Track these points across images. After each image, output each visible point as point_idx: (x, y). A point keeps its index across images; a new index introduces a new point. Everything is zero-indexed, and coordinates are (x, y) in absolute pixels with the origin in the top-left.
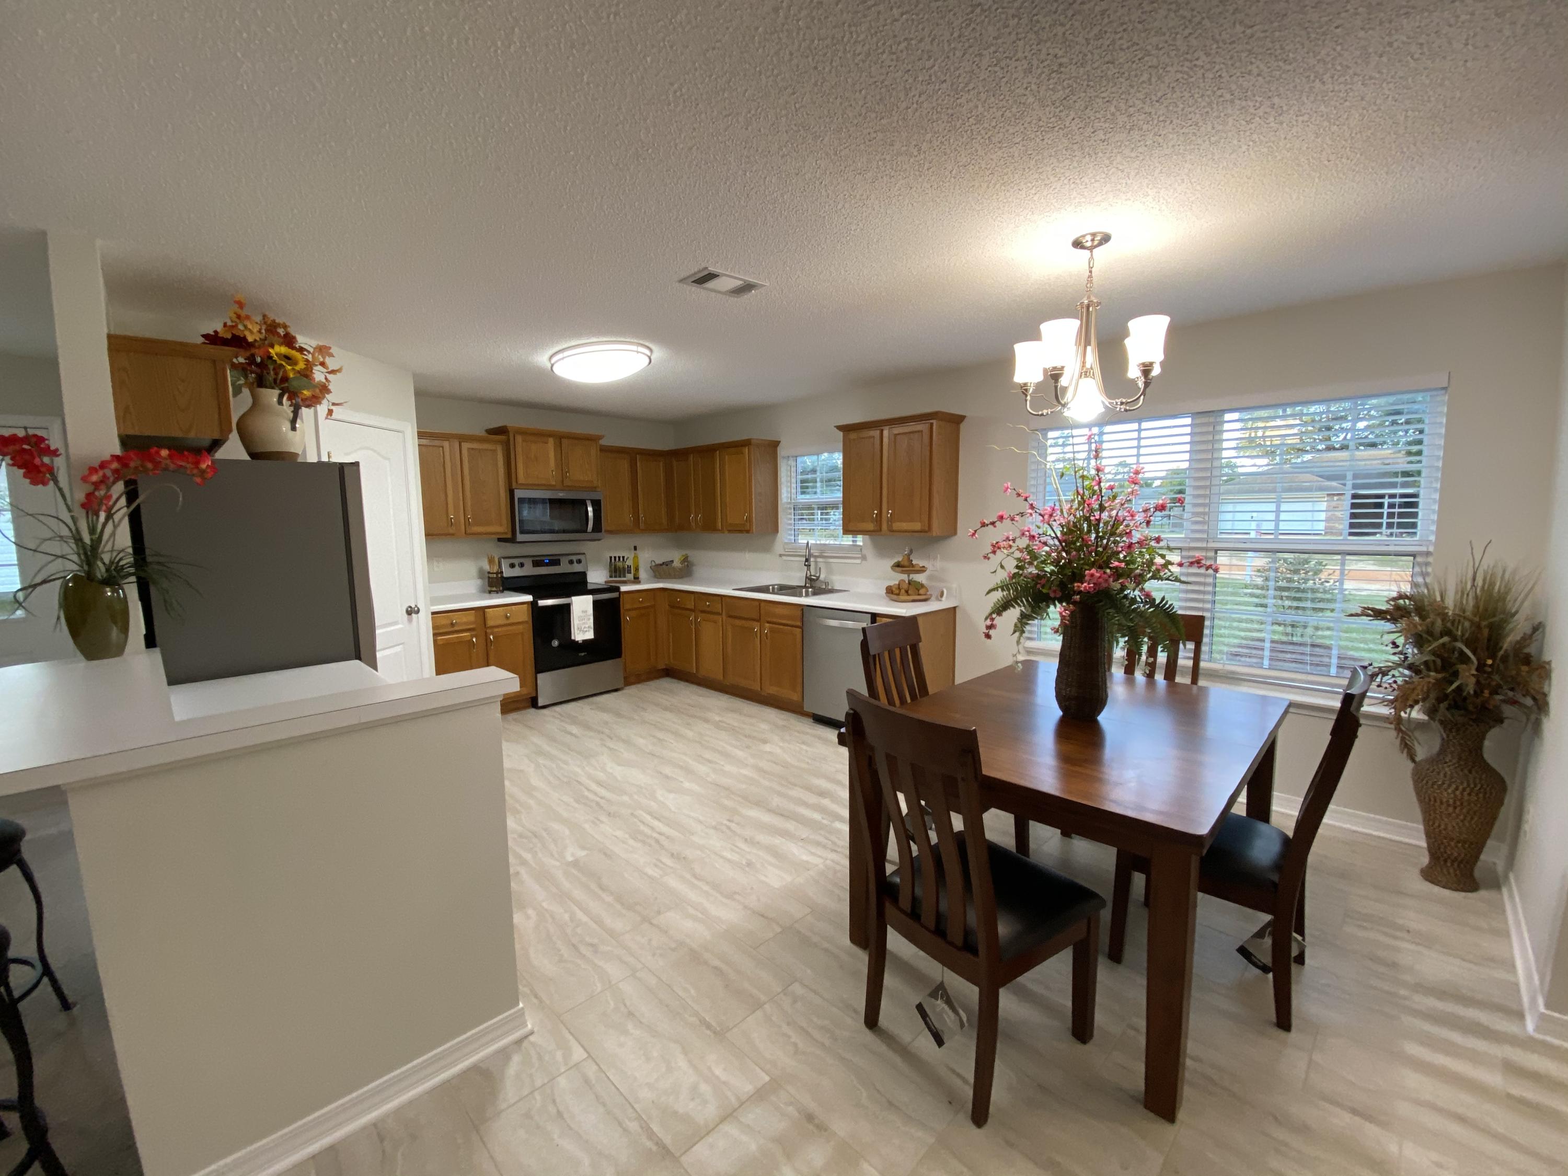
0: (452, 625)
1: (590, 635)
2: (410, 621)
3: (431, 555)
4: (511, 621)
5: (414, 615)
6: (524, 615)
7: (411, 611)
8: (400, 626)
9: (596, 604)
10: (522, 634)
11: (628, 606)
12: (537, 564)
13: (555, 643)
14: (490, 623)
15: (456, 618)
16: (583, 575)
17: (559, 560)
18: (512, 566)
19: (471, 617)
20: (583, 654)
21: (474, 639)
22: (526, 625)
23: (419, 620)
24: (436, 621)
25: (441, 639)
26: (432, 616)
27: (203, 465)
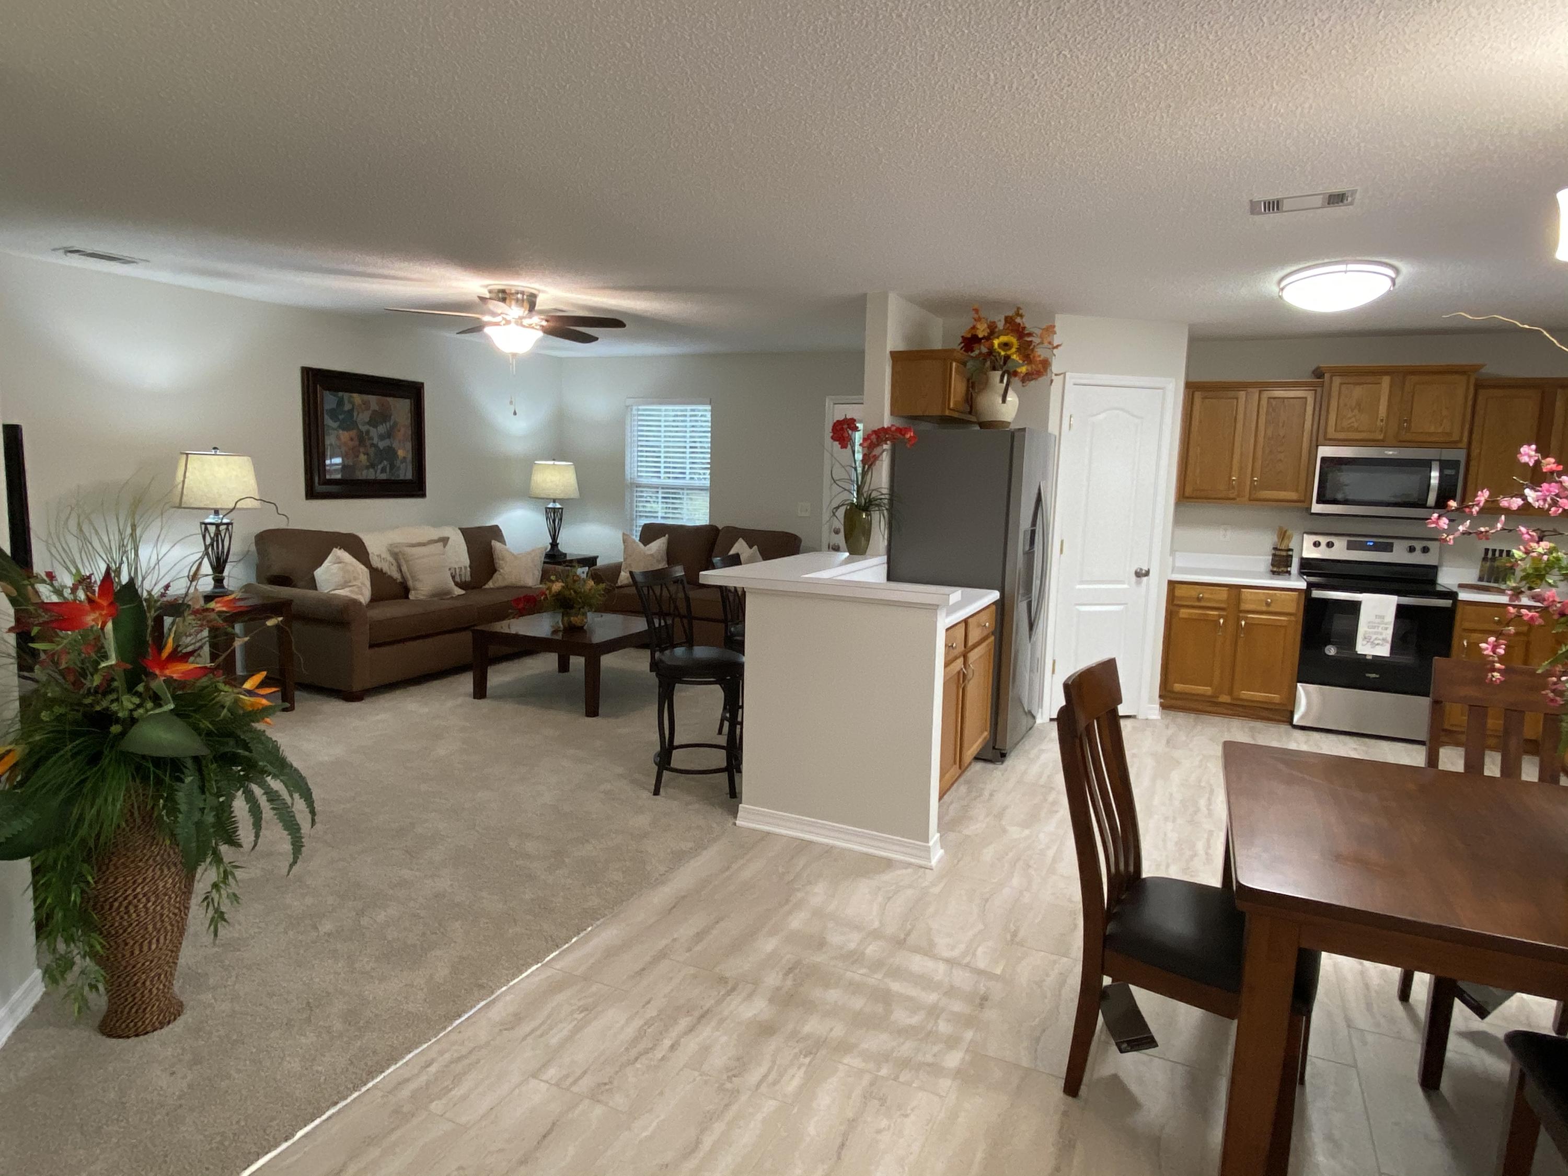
0: (1199, 599)
1: (1384, 651)
2: (1138, 583)
3: (1179, 520)
4: (1271, 609)
5: (1145, 579)
6: (1293, 605)
7: (1140, 574)
8: (1125, 586)
9: (1401, 611)
10: (1285, 627)
11: (1467, 625)
12: (1351, 546)
13: (1331, 651)
14: (1245, 606)
15: (1206, 594)
16: (1434, 569)
17: (1391, 545)
18: (1317, 544)
19: (1223, 594)
20: (1374, 675)
21: (1222, 621)
22: (1293, 618)
23: (1148, 584)
24: (1180, 592)
25: (1184, 613)
26: (1172, 584)
27: (908, 436)
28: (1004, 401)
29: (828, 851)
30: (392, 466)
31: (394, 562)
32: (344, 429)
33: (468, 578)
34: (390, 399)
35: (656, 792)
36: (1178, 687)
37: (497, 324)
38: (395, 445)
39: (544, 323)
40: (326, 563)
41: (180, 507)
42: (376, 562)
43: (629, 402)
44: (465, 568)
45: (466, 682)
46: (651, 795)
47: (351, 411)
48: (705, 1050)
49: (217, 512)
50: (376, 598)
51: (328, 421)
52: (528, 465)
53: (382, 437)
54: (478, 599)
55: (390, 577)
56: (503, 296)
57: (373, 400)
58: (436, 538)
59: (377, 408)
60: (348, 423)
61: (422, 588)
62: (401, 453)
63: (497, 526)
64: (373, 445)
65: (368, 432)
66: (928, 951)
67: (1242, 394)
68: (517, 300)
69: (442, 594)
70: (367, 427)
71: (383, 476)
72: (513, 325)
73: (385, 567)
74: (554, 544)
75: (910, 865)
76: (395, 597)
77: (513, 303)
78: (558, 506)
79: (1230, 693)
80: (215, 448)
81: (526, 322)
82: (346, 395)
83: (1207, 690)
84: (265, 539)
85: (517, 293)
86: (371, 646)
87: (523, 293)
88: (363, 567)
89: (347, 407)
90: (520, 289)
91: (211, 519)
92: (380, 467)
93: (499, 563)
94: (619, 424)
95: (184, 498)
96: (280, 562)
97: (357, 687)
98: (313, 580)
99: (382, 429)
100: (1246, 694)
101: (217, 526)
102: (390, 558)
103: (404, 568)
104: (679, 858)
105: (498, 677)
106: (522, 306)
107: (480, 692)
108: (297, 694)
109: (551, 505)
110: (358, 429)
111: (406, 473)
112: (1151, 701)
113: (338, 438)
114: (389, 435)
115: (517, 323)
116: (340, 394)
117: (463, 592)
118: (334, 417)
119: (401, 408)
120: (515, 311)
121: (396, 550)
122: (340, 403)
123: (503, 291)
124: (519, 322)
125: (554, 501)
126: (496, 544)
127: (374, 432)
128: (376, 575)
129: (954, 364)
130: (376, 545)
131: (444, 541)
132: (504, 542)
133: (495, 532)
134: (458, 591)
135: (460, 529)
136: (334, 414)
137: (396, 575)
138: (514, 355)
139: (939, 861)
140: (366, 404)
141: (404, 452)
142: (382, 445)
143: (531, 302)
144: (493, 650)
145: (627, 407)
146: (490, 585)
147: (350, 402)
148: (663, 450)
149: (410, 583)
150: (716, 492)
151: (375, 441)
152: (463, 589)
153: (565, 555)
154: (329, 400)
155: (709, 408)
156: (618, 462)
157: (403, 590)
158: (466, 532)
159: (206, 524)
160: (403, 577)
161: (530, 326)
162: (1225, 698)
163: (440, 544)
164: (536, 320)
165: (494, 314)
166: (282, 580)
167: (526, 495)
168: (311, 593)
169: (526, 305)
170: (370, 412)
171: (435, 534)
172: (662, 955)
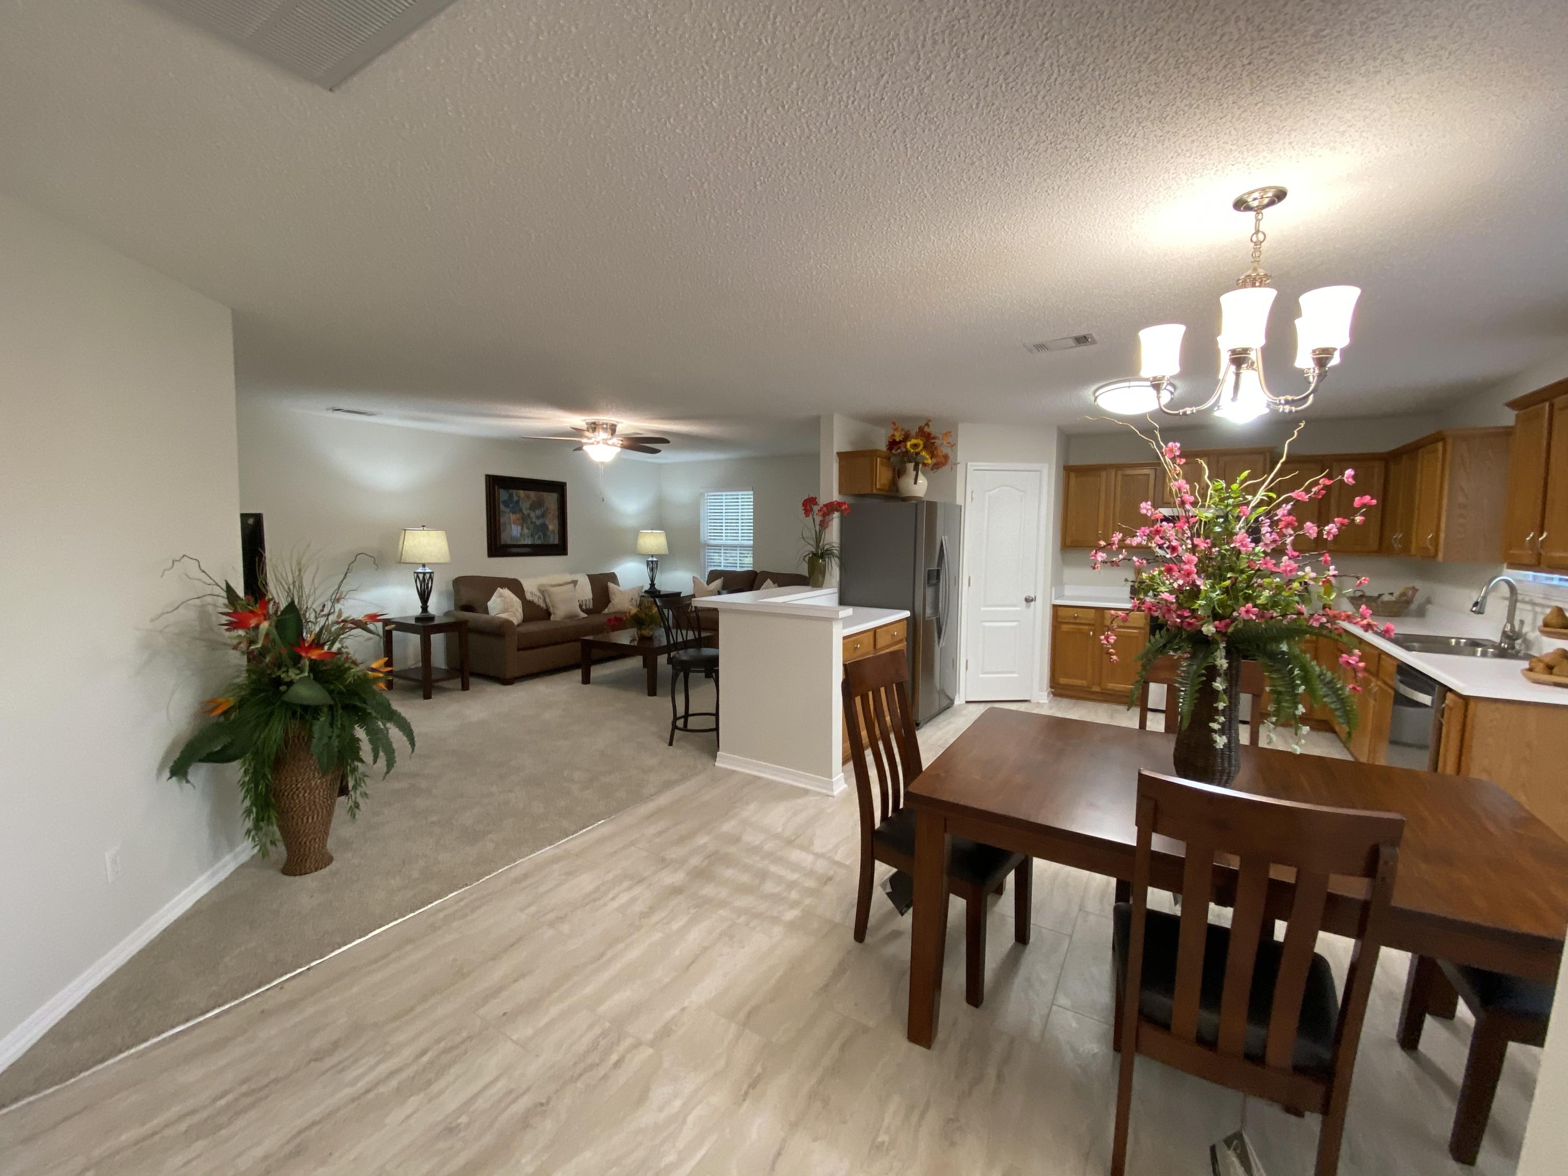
0: (1075, 618)
2: (1028, 607)
5: (1033, 603)
7: (1028, 600)
8: (1019, 609)
10: (1137, 637)
14: (1107, 622)
15: (1079, 613)
19: (1092, 614)
21: (1091, 633)
22: (1143, 631)
23: (1035, 606)
24: (1062, 612)
25: (1065, 628)
26: (1055, 607)
27: (843, 508)
28: (916, 483)
29: (770, 783)
30: (545, 535)
31: (541, 596)
32: (513, 513)
33: (591, 607)
34: (545, 494)
35: (671, 744)
36: (1063, 681)
37: (592, 444)
38: (547, 523)
39: (621, 442)
40: (493, 598)
41: (400, 563)
42: (529, 597)
43: (702, 491)
44: (589, 600)
45: (577, 675)
46: (667, 745)
47: (517, 502)
48: (633, 900)
49: (424, 566)
50: (526, 619)
51: (502, 507)
52: (636, 533)
53: (538, 517)
54: (597, 619)
55: (539, 606)
56: (594, 427)
57: (532, 494)
58: (570, 580)
59: (535, 499)
60: (516, 508)
61: (559, 613)
62: (551, 527)
63: (614, 573)
64: (532, 522)
65: (529, 515)
66: (806, 848)
67: (1104, 474)
68: (603, 428)
69: (572, 617)
70: (528, 511)
71: (539, 542)
72: (601, 444)
73: (536, 600)
74: (652, 585)
75: (819, 794)
76: (543, 619)
77: (601, 430)
78: (655, 559)
79: (1099, 684)
80: (423, 526)
81: (610, 442)
82: (514, 492)
83: (1084, 683)
84: (459, 582)
85: (603, 424)
86: (518, 650)
87: (607, 424)
88: (518, 599)
89: (515, 498)
90: (605, 421)
91: (420, 570)
92: (537, 536)
93: (612, 597)
94: (696, 506)
95: (403, 557)
96: (468, 595)
97: (509, 675)
98: (487, 608)
99: (538, 512)
100: (1111, 686)
101: (424, 574)
102: (538, 594)
103: (548, 600)
104: (668, 785)
105: (597, 672)
106: (606, 432)
107: (586, 680)
108: (471, 680)
109: (650, 559)
110: (523, 513)
111: (554, 540)
112: (1041, 690)
113: (509, 518)
114: (543, 516)
115: (604, 443)
116: (511, 491)
117: (586, 616)
118: (507, 505)
119: (551, 499)
120: (602, 435)
121: (543, 589)
122: (511, 496)
123: (594, 423)
124: (605, 442)
125: (652, 556)
126: (611, 585)
127: (532, 515)
128: (528, 605)
129: (878, 459)
130: (530, 586)
131: (575, 583)
132: (617, 584)
133: (613, 578)
134: (584, 615)
135: (589, 576)
136: (506, 504)
137: (543, 605)
138: (602, 463)
139: (841, 793)
140: (528, 497)
141: (553, 526)
142: (538, 522)
143: (613, 429)
144: (596, 653)
145: (701, 494)
146: (606, 611)
147: (517, 495)
148: (724, 521)
149: (551, 610)
150: (757, 549)
151: (534, 520)
152: (586, 613)
153: (659, 591)
154: (503, 495)
155: (751, 492)
156: (694, 529)
157: (547, 614)
158: (591, 578)
159: (418, 573)
160: (547, 606)
161: (614, 445)
162: (1096, 689)
163: (572, 585)
164: (615, 440)
165: (589, 438)
166: (468, 608)
167: (633, 552)
168: (484, 616)
169: (609, 431)
170: (530, 502)
171: (569, 578)
172: (632, 843)
